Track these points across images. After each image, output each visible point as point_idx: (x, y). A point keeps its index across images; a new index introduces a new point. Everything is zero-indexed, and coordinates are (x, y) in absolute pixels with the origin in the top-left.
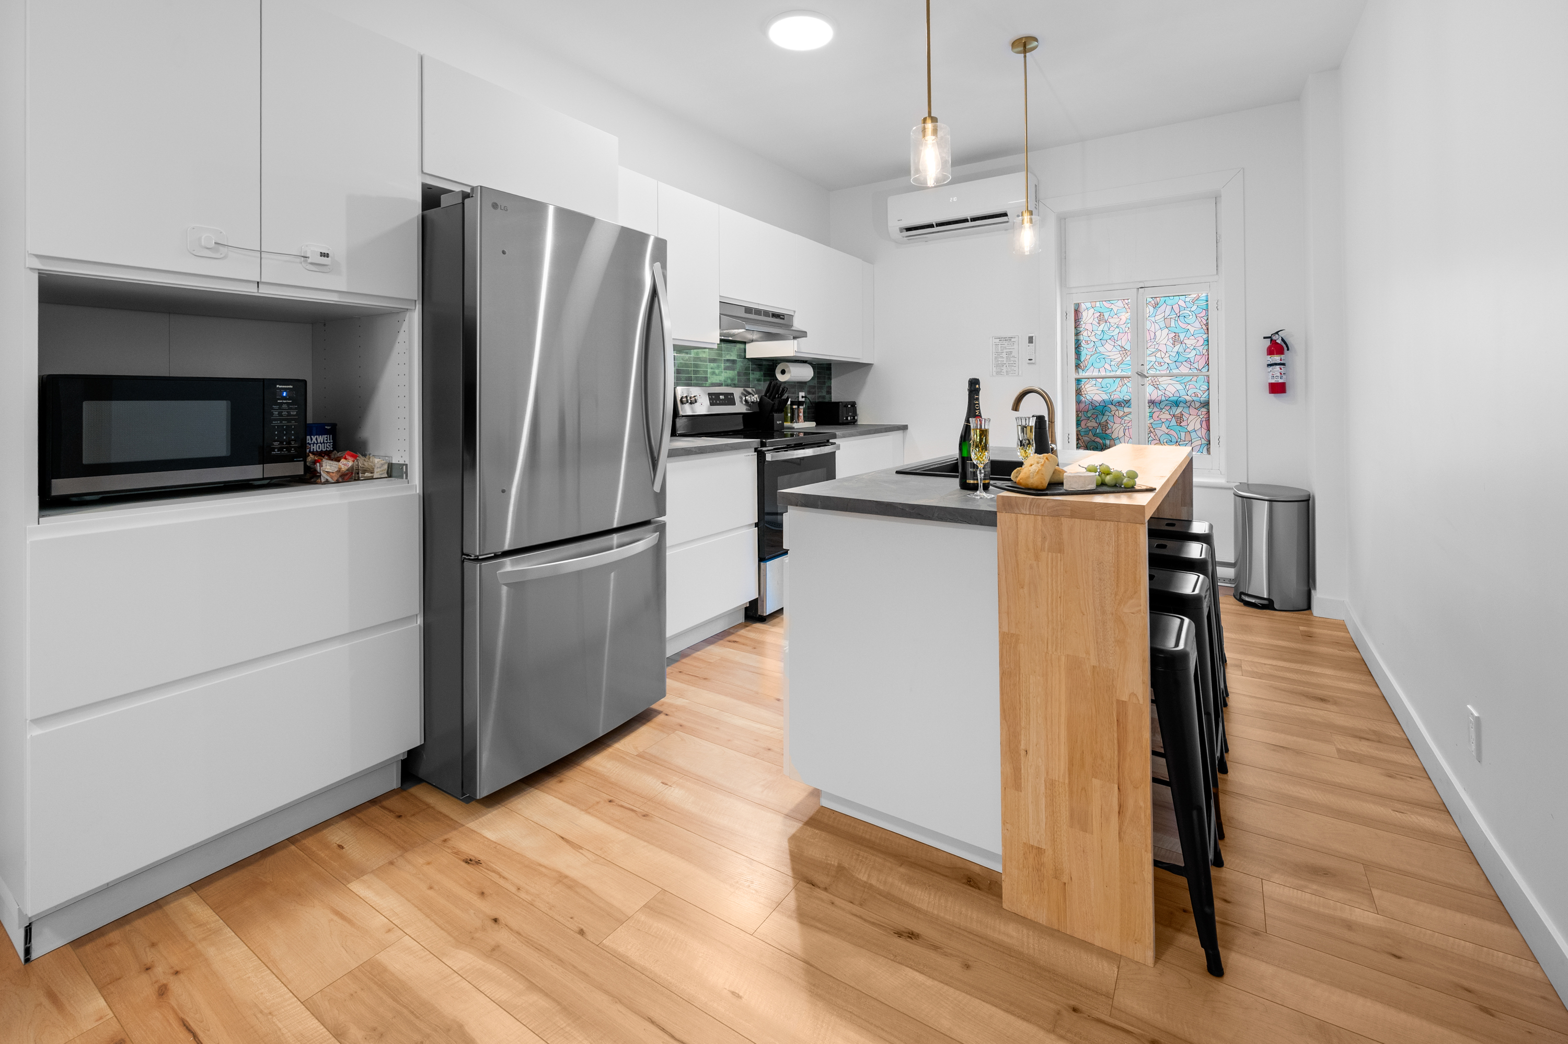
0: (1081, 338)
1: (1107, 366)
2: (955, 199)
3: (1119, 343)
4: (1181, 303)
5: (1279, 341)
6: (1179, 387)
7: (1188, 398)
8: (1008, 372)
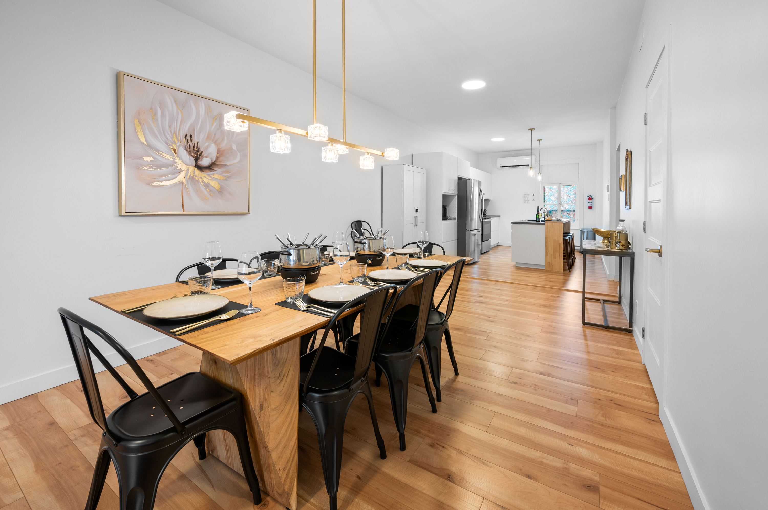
0: (545, 194)
1: (552, 202)
2: (515, 161)
3: (555, 196)
4: (570, 187)
5: (591, 197)
6: (569, 207)
7: (571, 209)
8: (527, 203)
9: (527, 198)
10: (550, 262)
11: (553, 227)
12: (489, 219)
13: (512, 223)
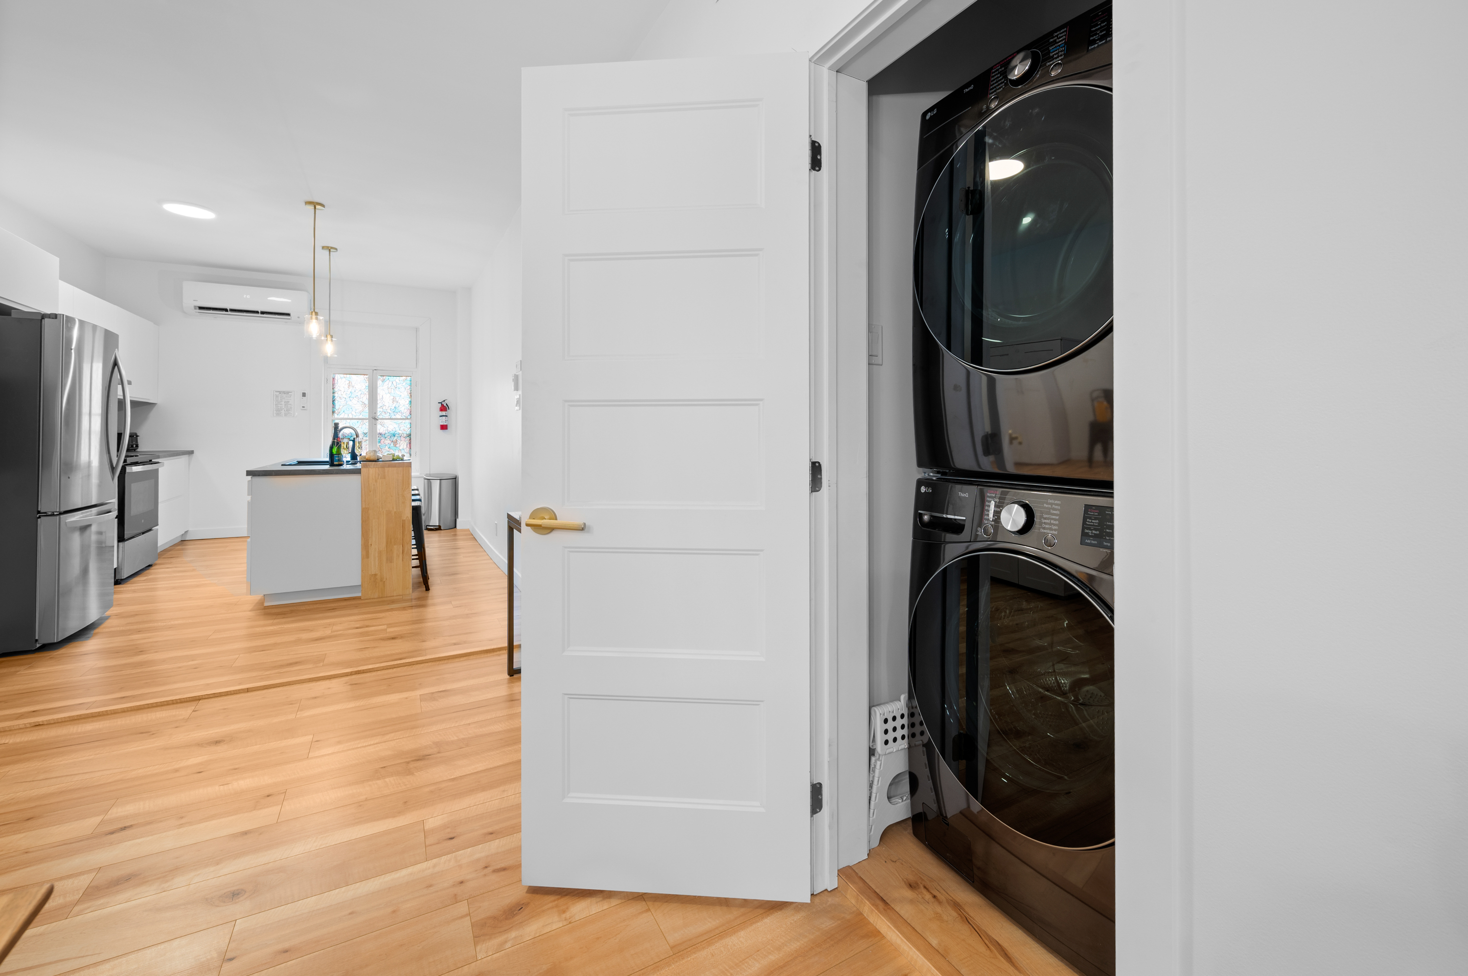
0: (336, 395)
1: (353, 413)
2: (248, 297)
3: (361, 400)
4: (397, 381)
5: (445, 405)
6: (396, 426)
7: (400, 432)
8: (286, 415)
9: (283, 403)
10: (376, 575)
11: (384, 478)
12: (150, 462)
13: (249, 473)
